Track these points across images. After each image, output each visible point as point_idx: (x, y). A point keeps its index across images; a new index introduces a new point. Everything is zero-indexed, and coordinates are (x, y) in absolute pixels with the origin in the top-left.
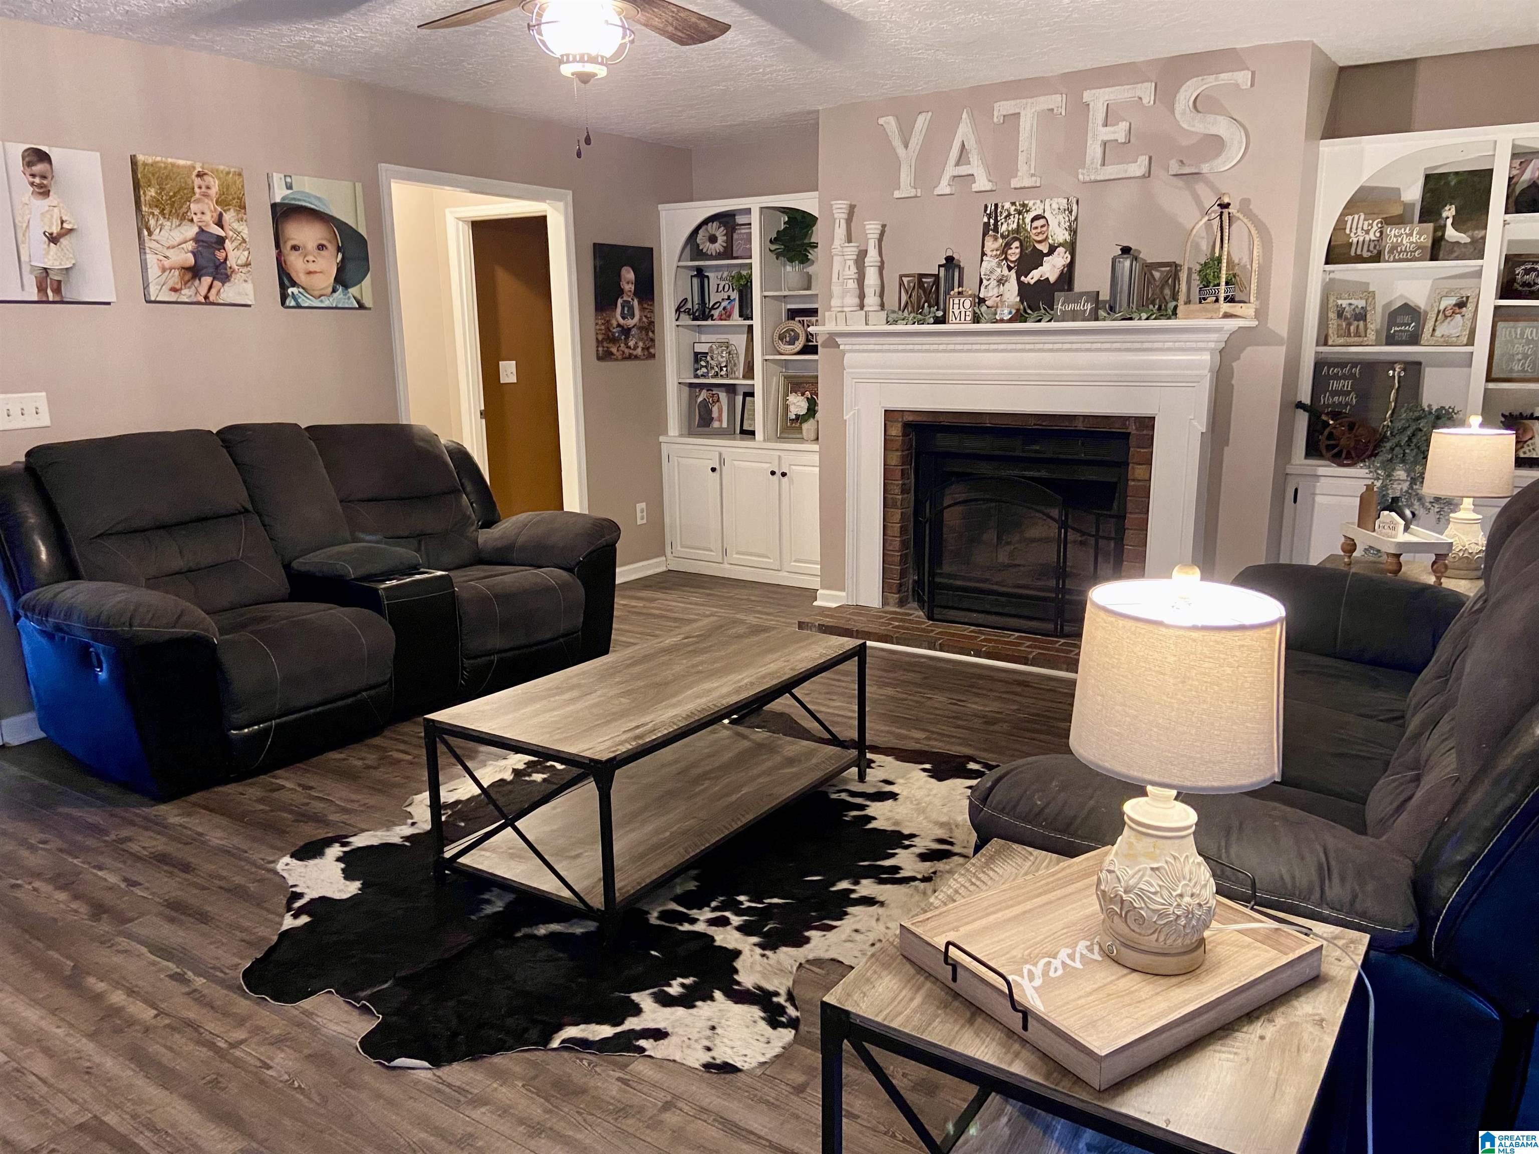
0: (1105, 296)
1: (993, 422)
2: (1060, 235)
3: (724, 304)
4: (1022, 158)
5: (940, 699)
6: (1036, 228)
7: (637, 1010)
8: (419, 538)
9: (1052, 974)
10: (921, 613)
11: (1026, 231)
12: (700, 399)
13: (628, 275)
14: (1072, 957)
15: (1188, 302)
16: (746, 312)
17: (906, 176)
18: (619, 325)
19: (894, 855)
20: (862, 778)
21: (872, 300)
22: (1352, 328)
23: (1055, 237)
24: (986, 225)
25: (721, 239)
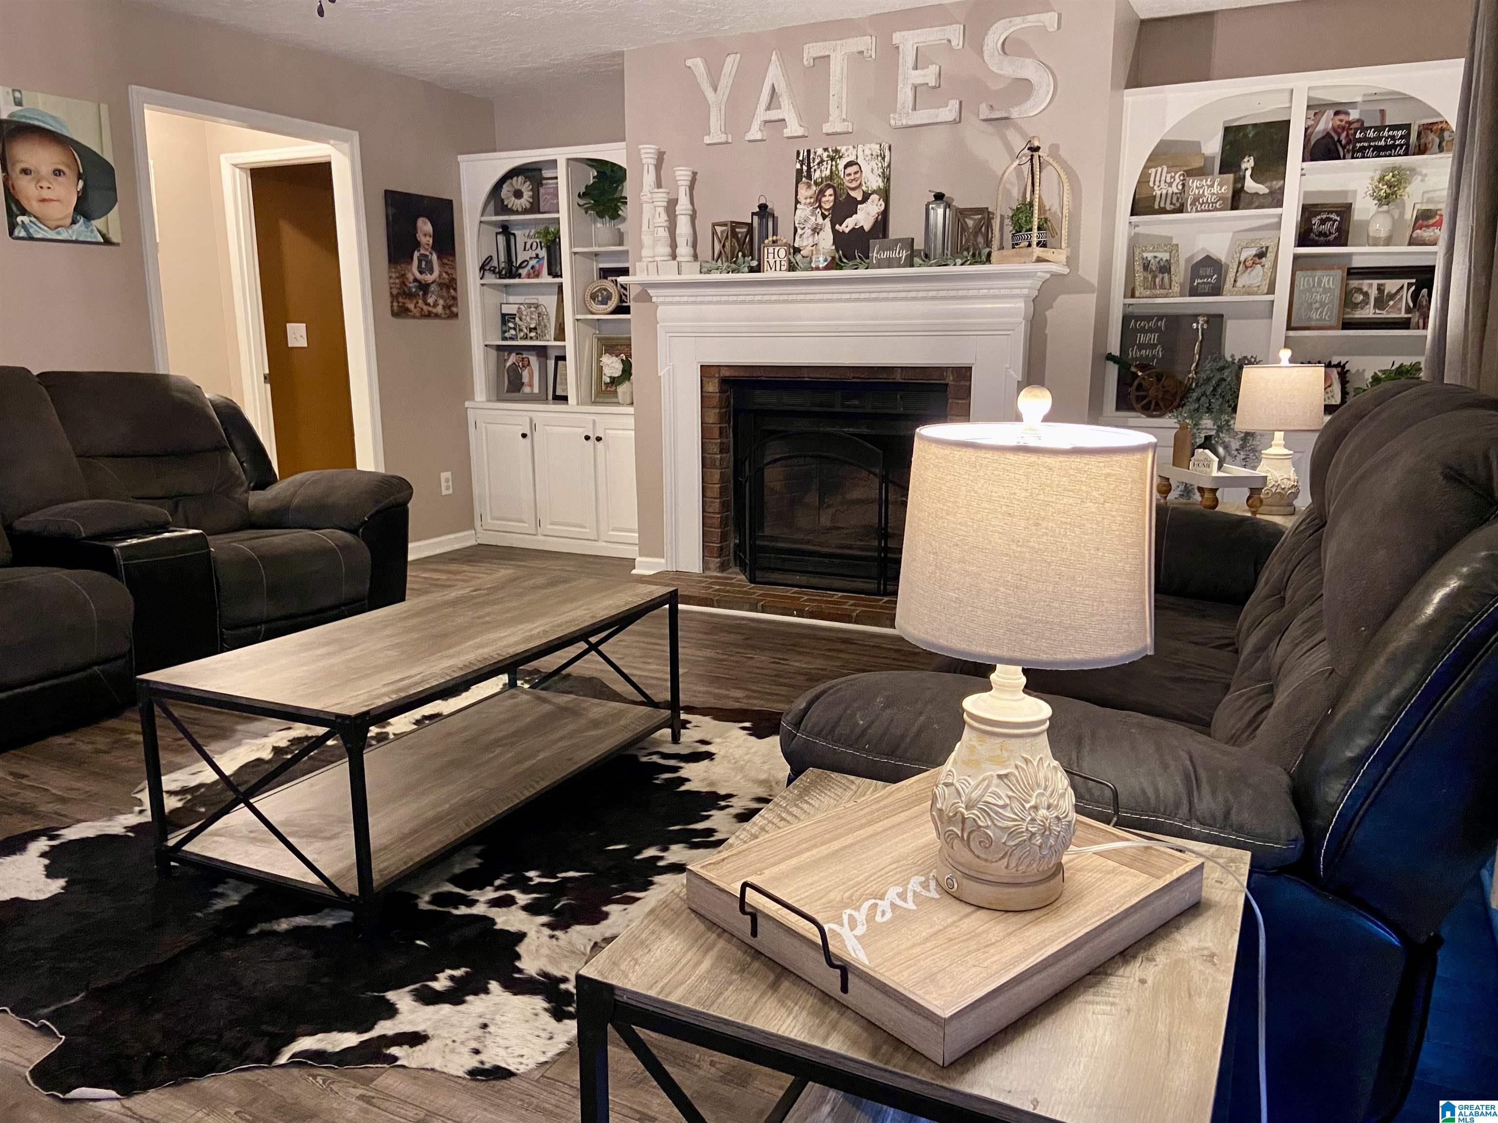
0: (919, 245)
1: (811, 375)
2: (874, 182)
3: (533, 262)
4: (833, 102)
5: (762, 659)
6: (850, 175)
7: (391, 1011)
8: (175, 499)
9: (878, 918)
10: (743, 577)
11: (839, 177)
12: (508, 364)
13: (425, 227)
14: (902, 896)
15: (1001, 248)
16: (555, 271)
17: (716, 122)
18: (416, 280)
19: (708, 817)
20: (676, 739)
21: (684, 250)
22: (1157, 280)
23: (868, 184)
24: (799, 172)
25: (527, 195)
